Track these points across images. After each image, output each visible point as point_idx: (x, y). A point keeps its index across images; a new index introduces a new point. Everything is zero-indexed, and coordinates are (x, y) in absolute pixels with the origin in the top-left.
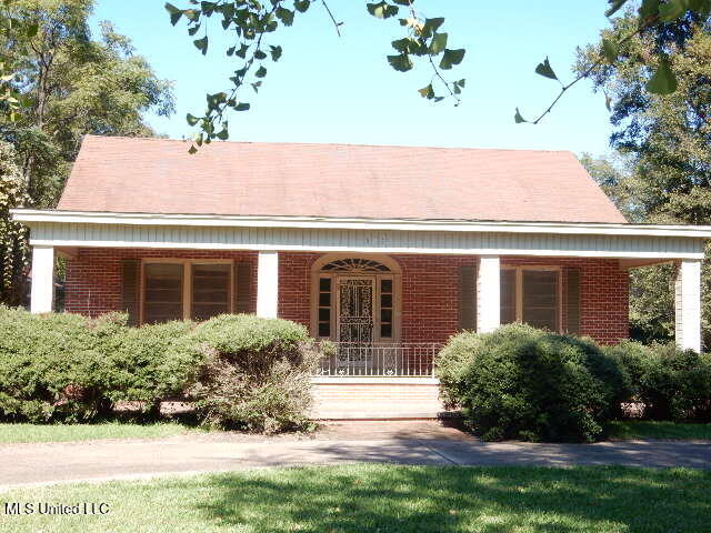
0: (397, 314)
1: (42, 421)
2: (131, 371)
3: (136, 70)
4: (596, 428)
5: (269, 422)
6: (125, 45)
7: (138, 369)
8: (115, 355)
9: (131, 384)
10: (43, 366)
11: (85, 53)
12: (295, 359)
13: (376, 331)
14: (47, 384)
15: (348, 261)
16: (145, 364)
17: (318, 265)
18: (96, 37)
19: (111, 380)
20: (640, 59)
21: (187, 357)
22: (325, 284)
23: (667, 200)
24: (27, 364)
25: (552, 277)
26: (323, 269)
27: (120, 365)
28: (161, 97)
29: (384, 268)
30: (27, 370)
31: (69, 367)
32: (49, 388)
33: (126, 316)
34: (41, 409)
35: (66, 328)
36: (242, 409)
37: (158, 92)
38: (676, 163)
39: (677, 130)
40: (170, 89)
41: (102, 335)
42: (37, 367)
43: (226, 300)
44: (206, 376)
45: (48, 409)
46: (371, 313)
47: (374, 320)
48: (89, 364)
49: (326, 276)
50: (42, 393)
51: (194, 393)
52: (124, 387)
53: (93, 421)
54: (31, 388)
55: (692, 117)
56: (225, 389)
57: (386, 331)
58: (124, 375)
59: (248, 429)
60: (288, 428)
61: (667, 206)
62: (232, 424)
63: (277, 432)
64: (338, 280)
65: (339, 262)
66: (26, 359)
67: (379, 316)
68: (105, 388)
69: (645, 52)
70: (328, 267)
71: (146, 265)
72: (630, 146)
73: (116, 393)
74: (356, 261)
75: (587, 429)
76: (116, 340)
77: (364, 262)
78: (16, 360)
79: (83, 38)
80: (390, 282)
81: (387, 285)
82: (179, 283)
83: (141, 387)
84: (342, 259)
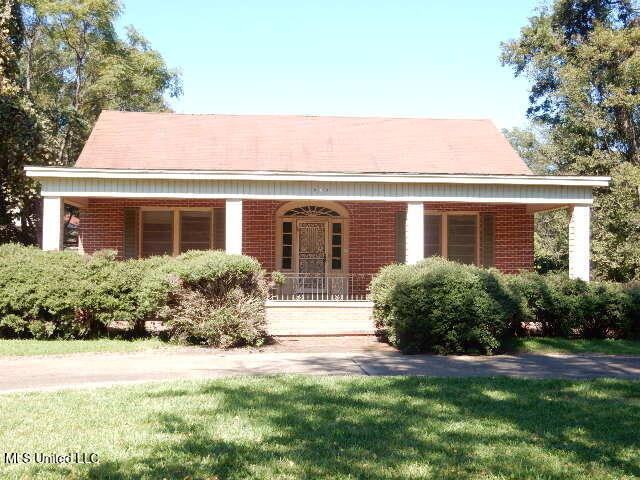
0: (345, 251)
1: (44, 337)
2: (117, 297)
3: (151, 61)
4: (495, 343)
5: (224, 339)
6: (144, 44)
7: (122, 296)
8: (103, 284)
9: (117, 307)
10: (45, 293)
11: (111, 46)
12: (249, 286)
13: (328, 264)
14: (48, 308)
15: (306, 208)
16: (128, 291)
17: (281, 211)
18: (122, 36)
19: (100, 304)
20: (552, 48)
21: (157, 285)
22: (287, 227)
23: (574, 161)
24: (33, 292)
25: (471, 221)
26: (286, 214)
27: (109, 292)
28: (172, 82)
29: (335, 214)
30: (32, 296)
31: (65, 294)
32: (50, 311)
33: (116, 252)
34: (44, 328)
35: (66, 262)
36: (202, 327)
37: (168, 78)
38: (581, 131)
39: (582, 105)
40: (179, 76)
41: (94, 267)
42: (41, 294)
43: (208, 239)
44: (173, 301)
45: (50, 327)
46: (324, 250)
47: (327, 256)
48: (83, 291)
49: (287, 220)
50: (44, 315)
51: (163, 314)
52: (111, 310)
53: (87, 337)
54: (35, 311)
55: (595, 93)
56: (187, 311)
57: (337, 265)
58: (111, 300)
59: (207, 344)
60: (241, 343)
61: (574, 165)
62: (195, 340)
63: (231, 347)
64: (297, 223)
65: (299, 210)
66: (32, 287)
67: (331, 253)
68: (95, 311)
69: (557, 43)
70: (289, 213)
71: (144, 212)
72: (544, 118)
73: (104, 315)
74: (313, 208)
75: (488, 344)
76: (105, 271)
77: (319, 209)
78: (24, 289)
79: (109, 36)
80: (339, 224)
81: (337, 228)
82: (170, 227)
83: (124, 310)
84: (300, 206)
